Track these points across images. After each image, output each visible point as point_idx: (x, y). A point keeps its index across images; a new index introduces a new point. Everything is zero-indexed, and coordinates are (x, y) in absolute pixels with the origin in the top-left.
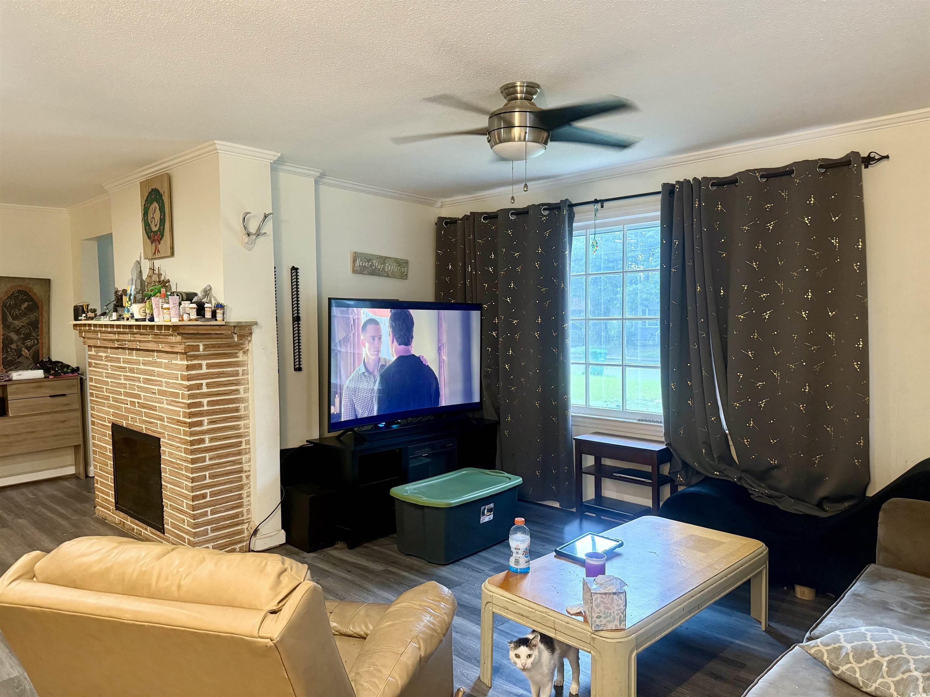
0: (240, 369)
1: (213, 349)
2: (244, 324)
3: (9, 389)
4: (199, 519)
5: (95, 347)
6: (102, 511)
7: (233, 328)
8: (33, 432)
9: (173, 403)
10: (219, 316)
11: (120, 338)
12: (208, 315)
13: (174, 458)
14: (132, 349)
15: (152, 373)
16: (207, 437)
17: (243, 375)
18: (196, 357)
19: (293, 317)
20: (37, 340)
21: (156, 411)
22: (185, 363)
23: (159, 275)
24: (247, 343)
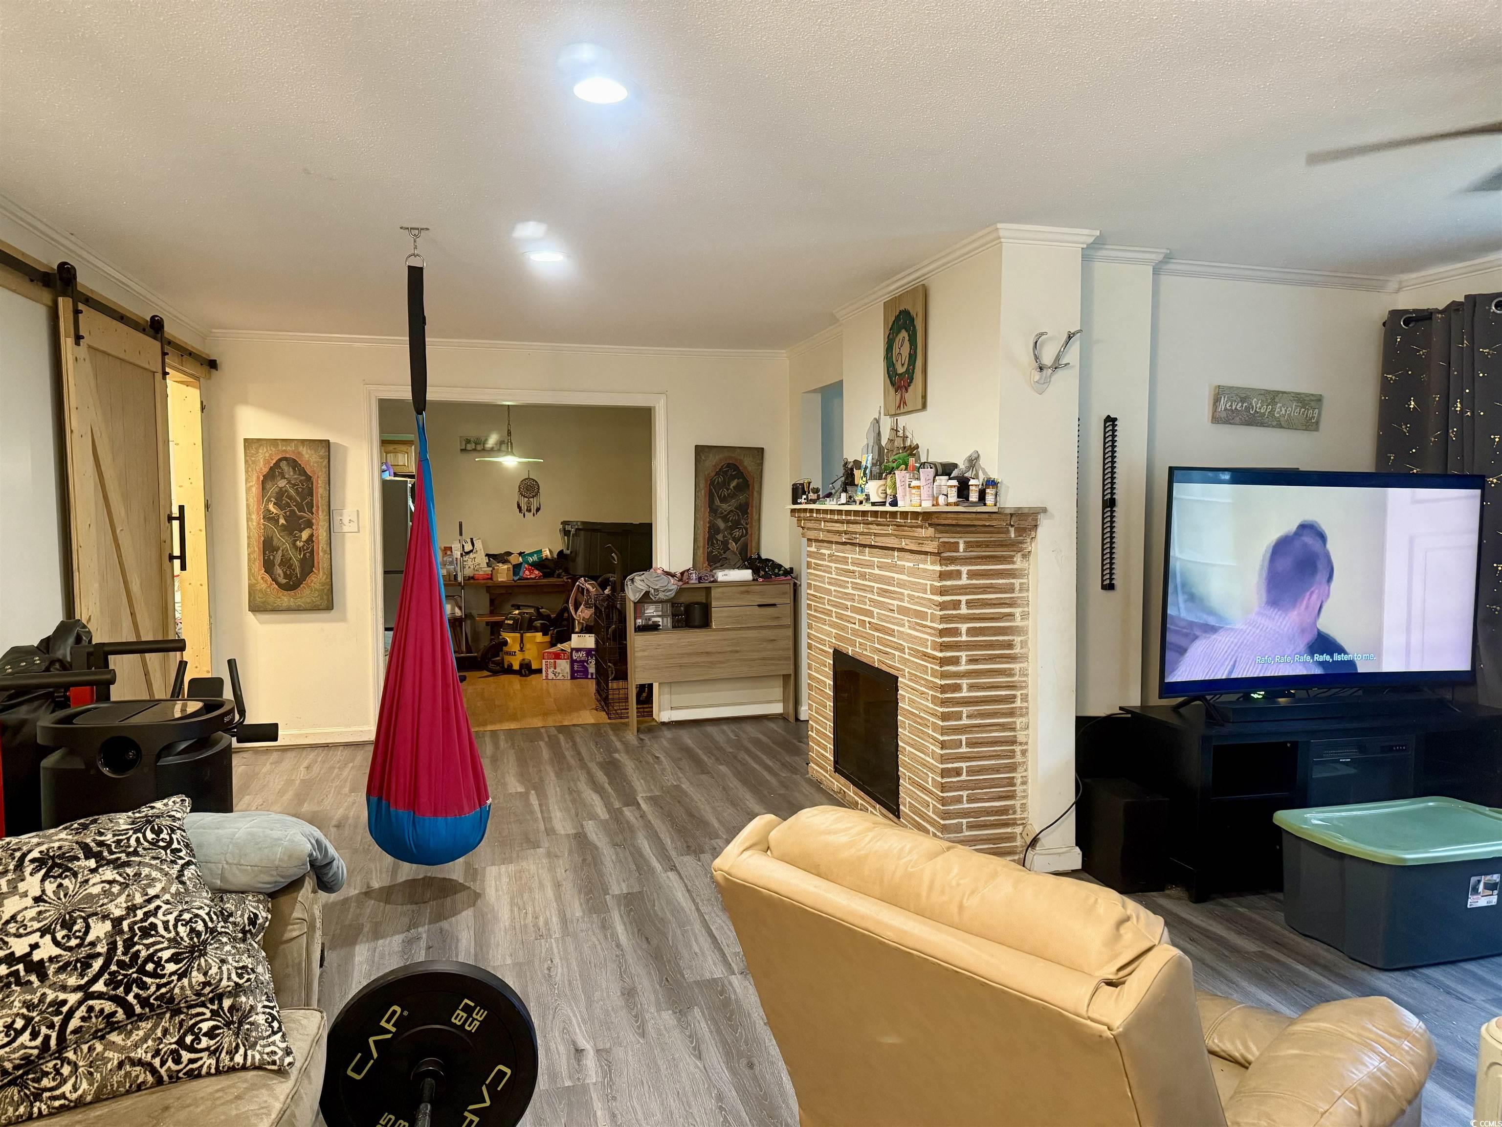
0: (1017, 582)
1: (979, 549)
2: (1026, 511)
3: (714, 593)
4: (950, 805)
5: (817, 541)
6: (817, 771)
7: (1009, 517)
8: (737, 652)
9: (918, 627)
10: (990, 499)
11: (849, 529)
12: (974, 497)
13: (916, 708)
14: (865, 546)
15: (889, 581)
16: (965, 682)
17: (1021, 590)
18: (952, 560)
19: (1103, 500)
20: (746, 530)
21: (894, 636)
22: (938, 568)
23: (905, 438)
24: (1029, 540)
